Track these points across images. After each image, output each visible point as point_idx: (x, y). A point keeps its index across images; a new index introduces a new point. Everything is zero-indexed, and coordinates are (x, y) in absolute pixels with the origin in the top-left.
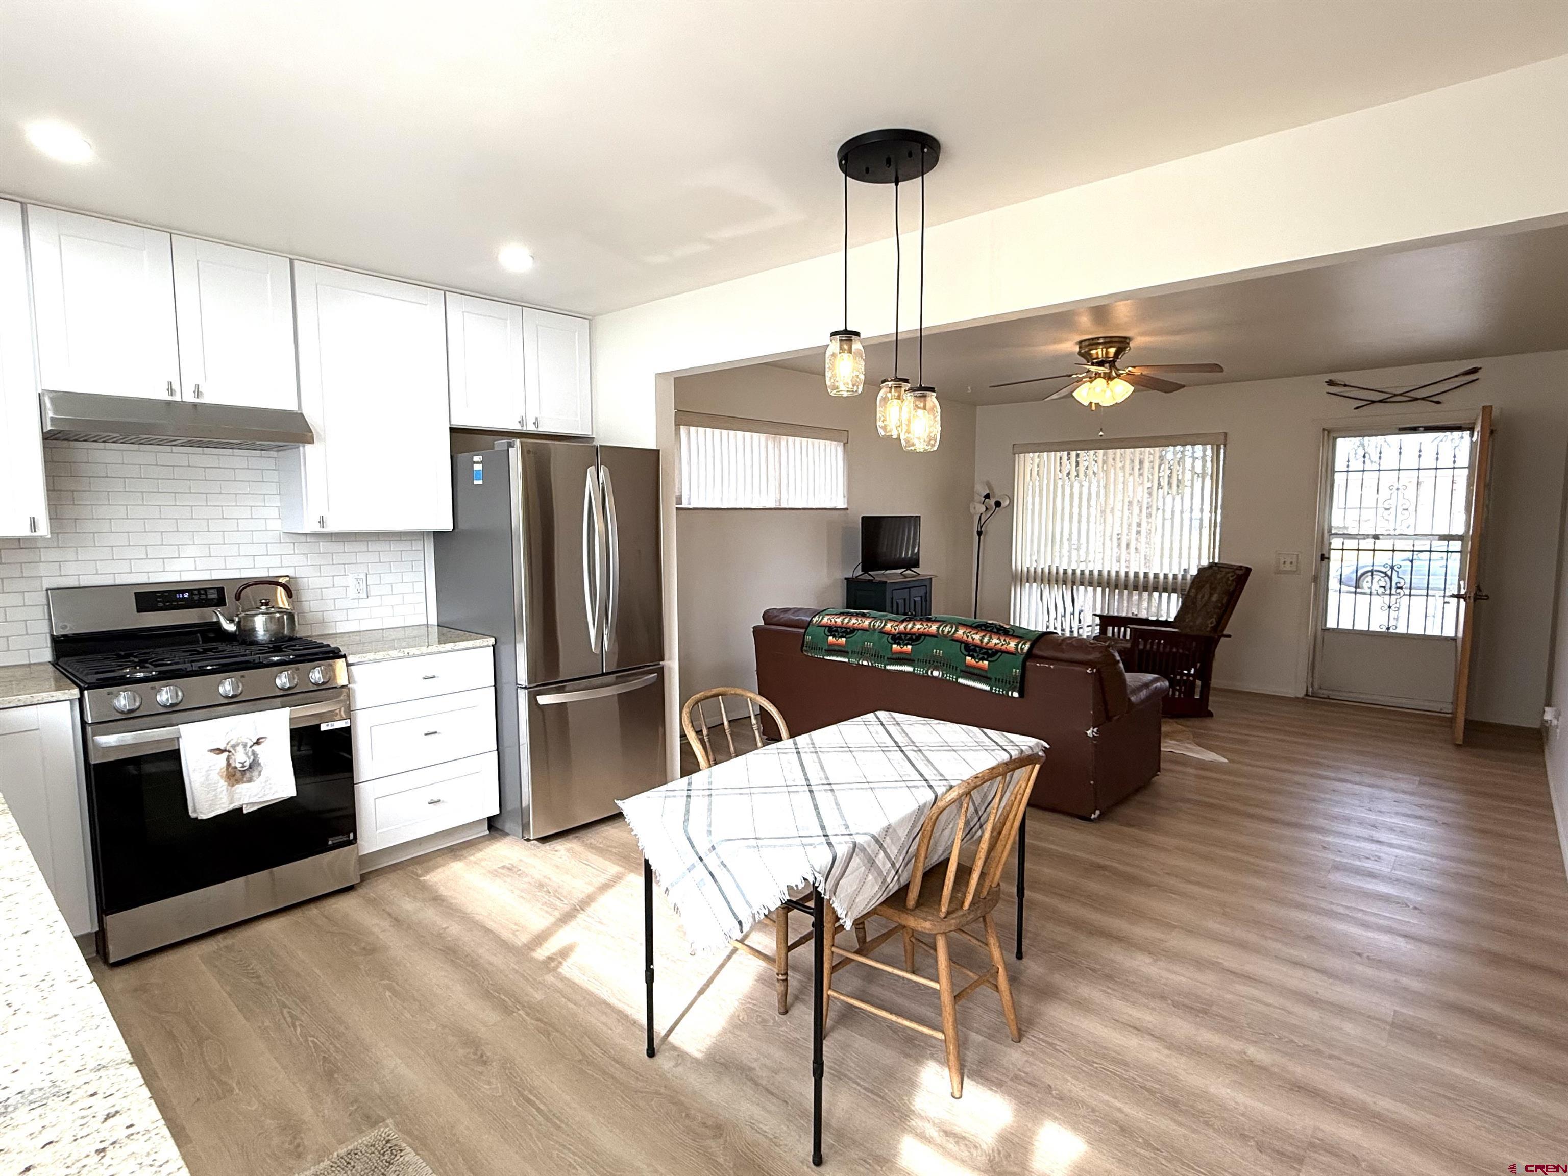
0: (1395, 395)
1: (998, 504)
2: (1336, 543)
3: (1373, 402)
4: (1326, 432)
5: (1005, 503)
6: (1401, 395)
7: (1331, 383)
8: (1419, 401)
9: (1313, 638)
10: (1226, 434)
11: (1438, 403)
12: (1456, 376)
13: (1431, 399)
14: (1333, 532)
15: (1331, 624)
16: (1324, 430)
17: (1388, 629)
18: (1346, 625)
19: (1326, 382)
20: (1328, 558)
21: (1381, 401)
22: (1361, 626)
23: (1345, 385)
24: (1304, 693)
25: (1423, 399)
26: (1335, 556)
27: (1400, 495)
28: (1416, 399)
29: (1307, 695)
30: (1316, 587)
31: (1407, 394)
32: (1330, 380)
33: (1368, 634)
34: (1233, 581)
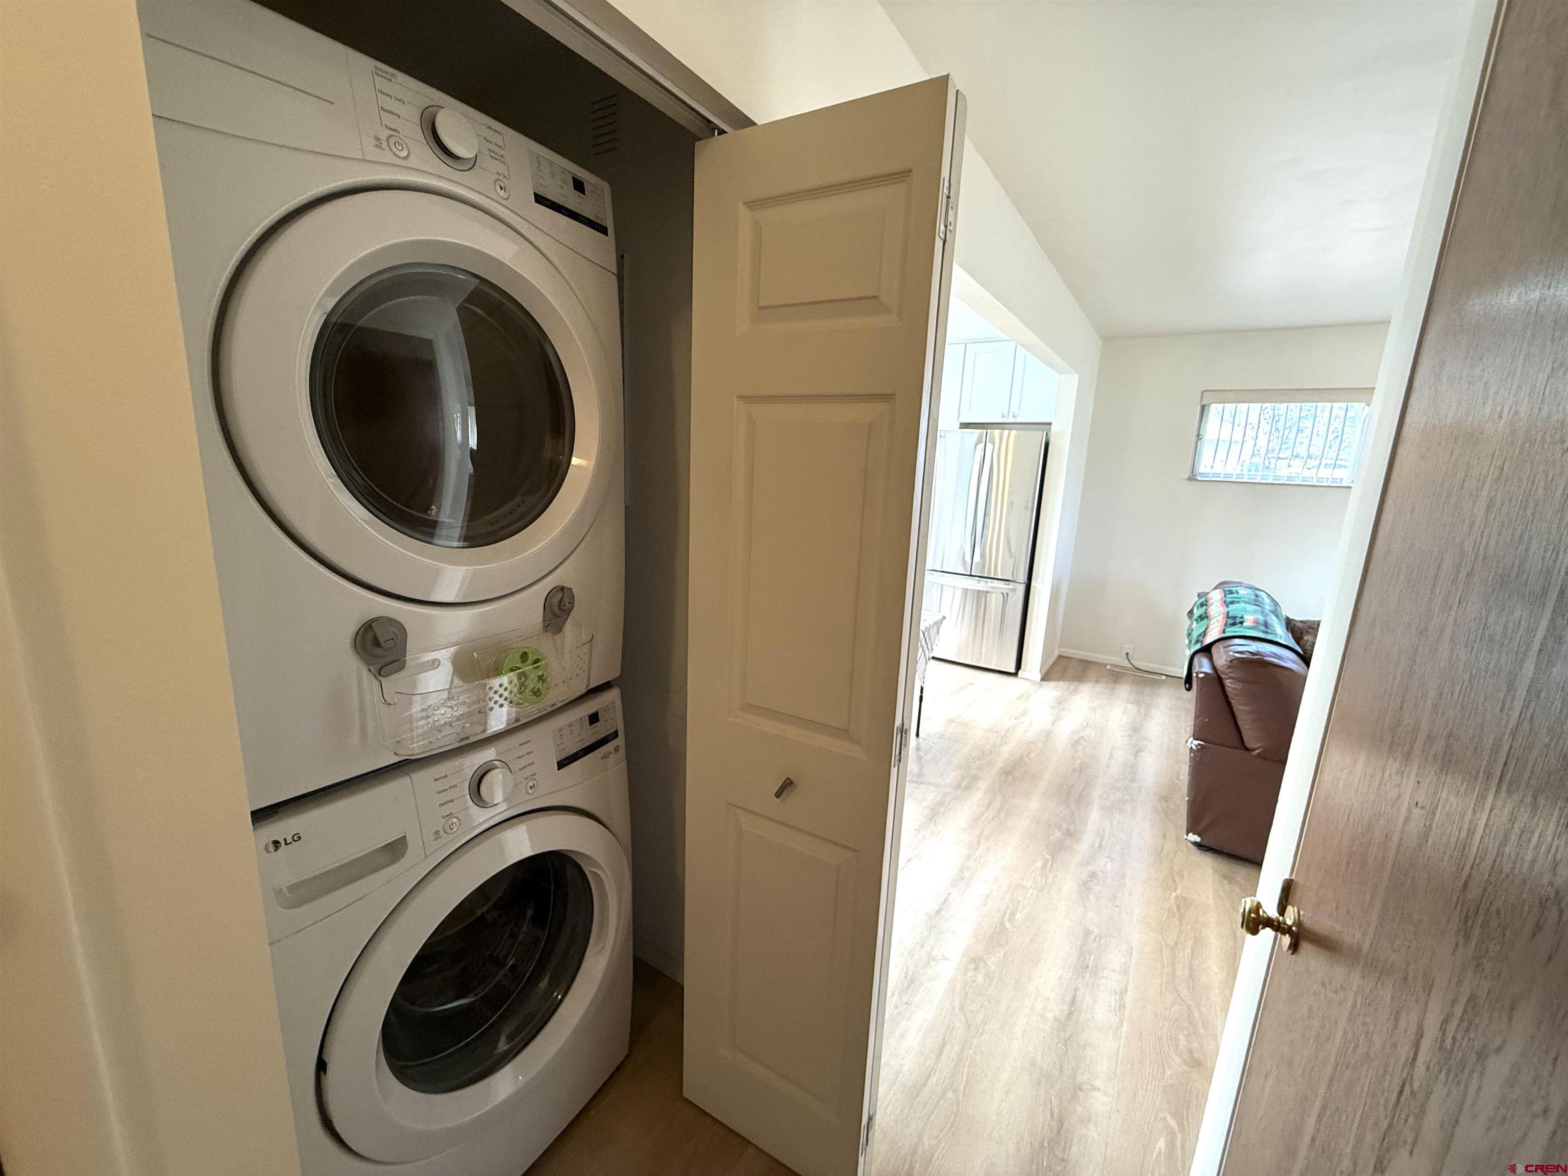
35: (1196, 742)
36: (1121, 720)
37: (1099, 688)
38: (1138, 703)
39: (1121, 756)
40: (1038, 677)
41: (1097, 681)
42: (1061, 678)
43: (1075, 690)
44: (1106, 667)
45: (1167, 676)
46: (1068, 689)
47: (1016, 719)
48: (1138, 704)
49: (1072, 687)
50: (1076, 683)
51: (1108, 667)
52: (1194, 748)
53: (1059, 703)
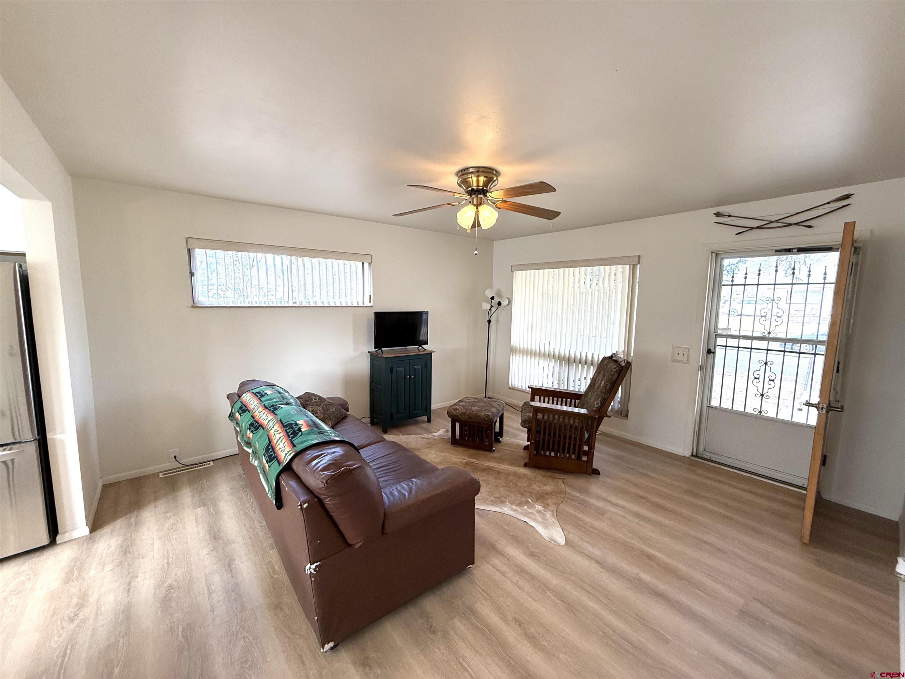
0: (772, 222)
1: (499, 304)
2: (721, 341)
3: (752, 228)
4: (714, 255)
5: (504, 303)
6: (776, 221)
7: (718, 214)
8: (793, 226)
9: (699, 413)
10: (639, 256)
11: (809, 227)
12: (828, 203)
13: (805, 224)
14: (720, 332)
15: (715, 403)
16: (712, 252)
17: (760, 412)
18: (726, 405)
19: (715, 214)
20: (714, 353)
21: (757, 228)
22: (739, 407)
23: (729, 216)
24: (691, 454)
25: (796, 224)
26: (720, 352)
27: (775, 305)
28: (791, 225)
29: (692, 455)
30: (702, 374)
31: (780, 221)
32: (717, 212)
33: (744, 415)
34: (616, 371)
35: (313, 566)
36: (199, 533)
37: (162, 506)
38: (203, 503)
39: (217, 580)
40: (86, 531)
41: (156, 499)
42: (114, 517)
43: (137, 523)
44: (159, 476)
45: (213, 461)
46: (129, 525)
47: (72, 620)
48: (204, 505)
49: (132, 521)
50: (136, 512)
51: (161, 476)
52: (313, 571)
53: (125, 553)
